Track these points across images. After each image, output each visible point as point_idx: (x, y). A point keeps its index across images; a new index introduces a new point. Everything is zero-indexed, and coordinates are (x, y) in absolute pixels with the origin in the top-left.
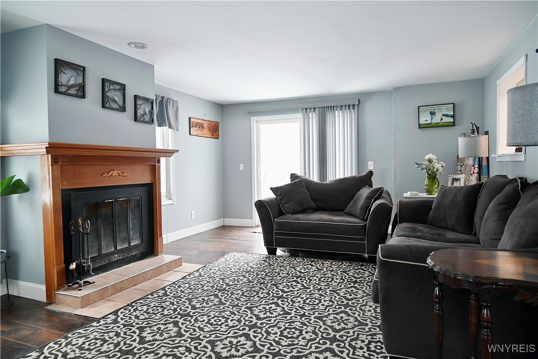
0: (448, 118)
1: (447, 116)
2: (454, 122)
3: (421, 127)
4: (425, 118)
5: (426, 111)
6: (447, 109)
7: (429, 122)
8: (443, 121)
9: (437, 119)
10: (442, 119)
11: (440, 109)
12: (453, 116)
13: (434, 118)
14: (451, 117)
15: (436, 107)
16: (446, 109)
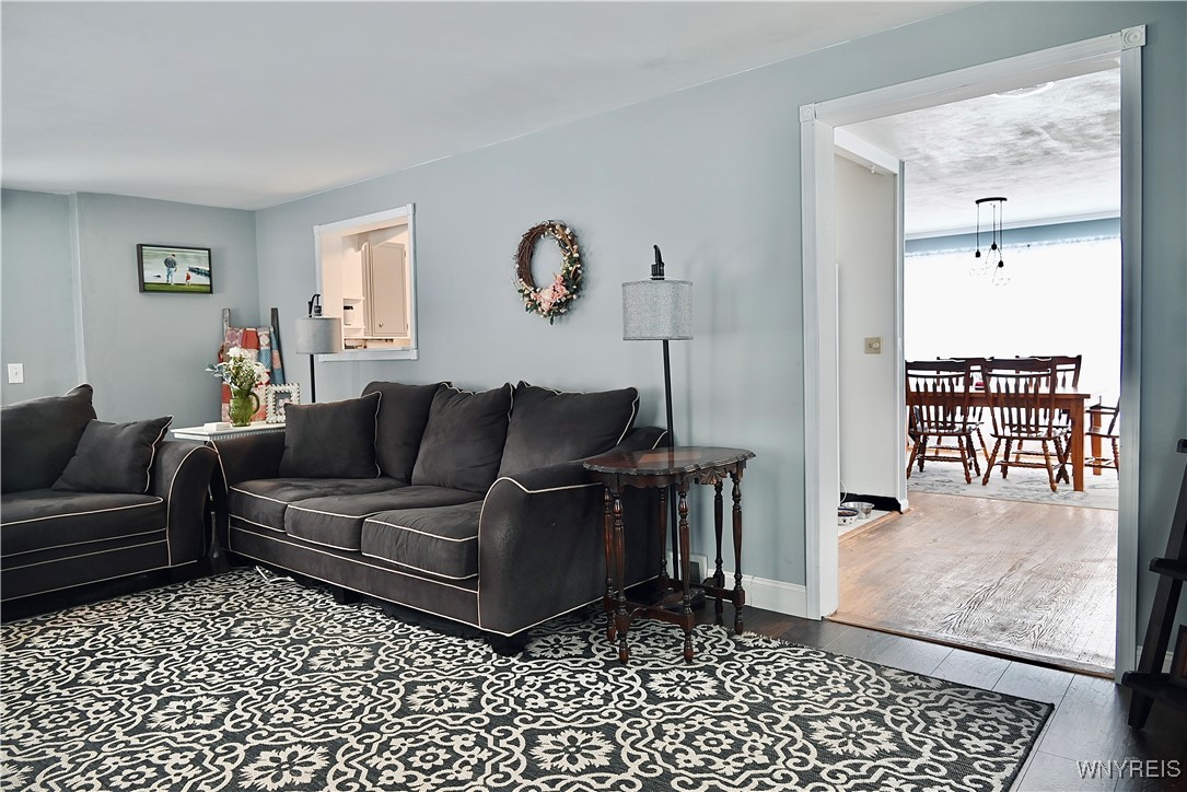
0: (200, 276)
1: (197, 271)
2: (211, 285)
3: (144, 288)
4: (155, 272)
5: (156, 256)
6: (198, 258)
7: (163, 280)
8: (191, 281)
9: (179, 276)
10: (188, 278)
11: (185, 257)
12: (209, 274)
13: (174, 274)
14: (206, 275)
15: (177, 252)
16: (196, 257)
